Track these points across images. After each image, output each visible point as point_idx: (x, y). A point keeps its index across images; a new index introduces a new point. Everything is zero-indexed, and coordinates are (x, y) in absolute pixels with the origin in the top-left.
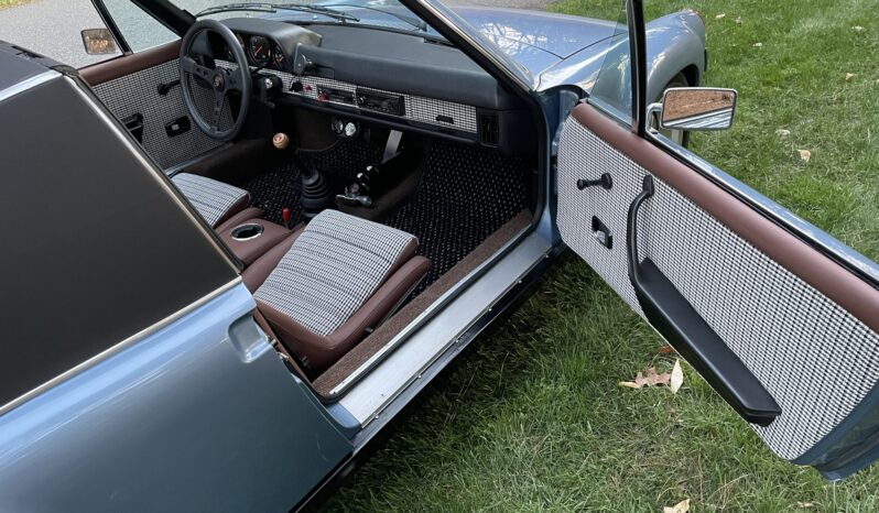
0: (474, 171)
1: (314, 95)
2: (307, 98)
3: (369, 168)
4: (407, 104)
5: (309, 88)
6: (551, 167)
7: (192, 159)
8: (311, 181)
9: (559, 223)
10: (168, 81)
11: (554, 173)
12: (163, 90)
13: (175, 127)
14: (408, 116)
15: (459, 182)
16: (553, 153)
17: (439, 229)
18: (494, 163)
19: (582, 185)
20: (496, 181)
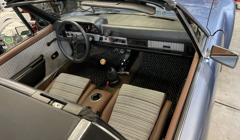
1: (107, 41)
2: (104, 42)
3: (124, 60)
4: (149, 43)
7: (61, 65)
10: (50, 41)
12: (49, 44)
13: (54, 56)
14: (149, 46)
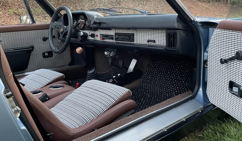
0: (165, 78)
1: (98, 39)
2: (96, 40)
3: (119, 75)
4: (135, 37)
5: (97, 36)
6: (204, 66)
8: (91, 72)
9: (208, 92)
10: (47, 37)
11: (205, 69)
12: (45, 39)
13: (46, 54)
14: (135, 42)
15: (158, 83)
16: (205, 58)
17: (146, 101)
18: (175, 74)
19: (223, 62)
20: (175, 82)
